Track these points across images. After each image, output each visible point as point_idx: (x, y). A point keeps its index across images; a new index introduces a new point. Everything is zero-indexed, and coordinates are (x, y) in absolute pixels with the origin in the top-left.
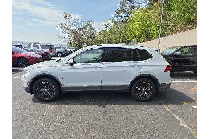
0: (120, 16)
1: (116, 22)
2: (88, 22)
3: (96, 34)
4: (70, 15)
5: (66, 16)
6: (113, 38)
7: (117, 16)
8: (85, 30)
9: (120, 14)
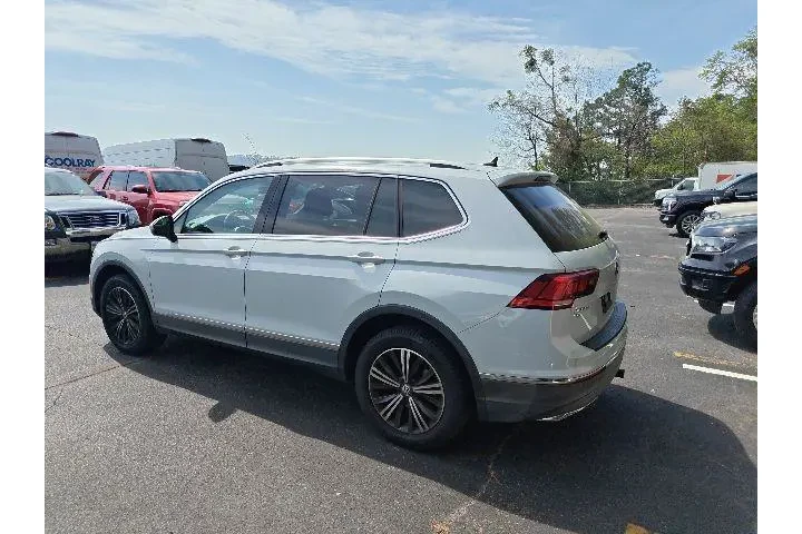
2: (628, 73)
3: (663, 121)
4: (547, 56)
5: (532, 65)
8: (613, 110)
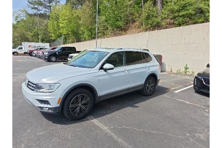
0: (35, 8)
1: (31, 15)
6: (29, 35)
7: (33, 8)
9: (36, 6)
